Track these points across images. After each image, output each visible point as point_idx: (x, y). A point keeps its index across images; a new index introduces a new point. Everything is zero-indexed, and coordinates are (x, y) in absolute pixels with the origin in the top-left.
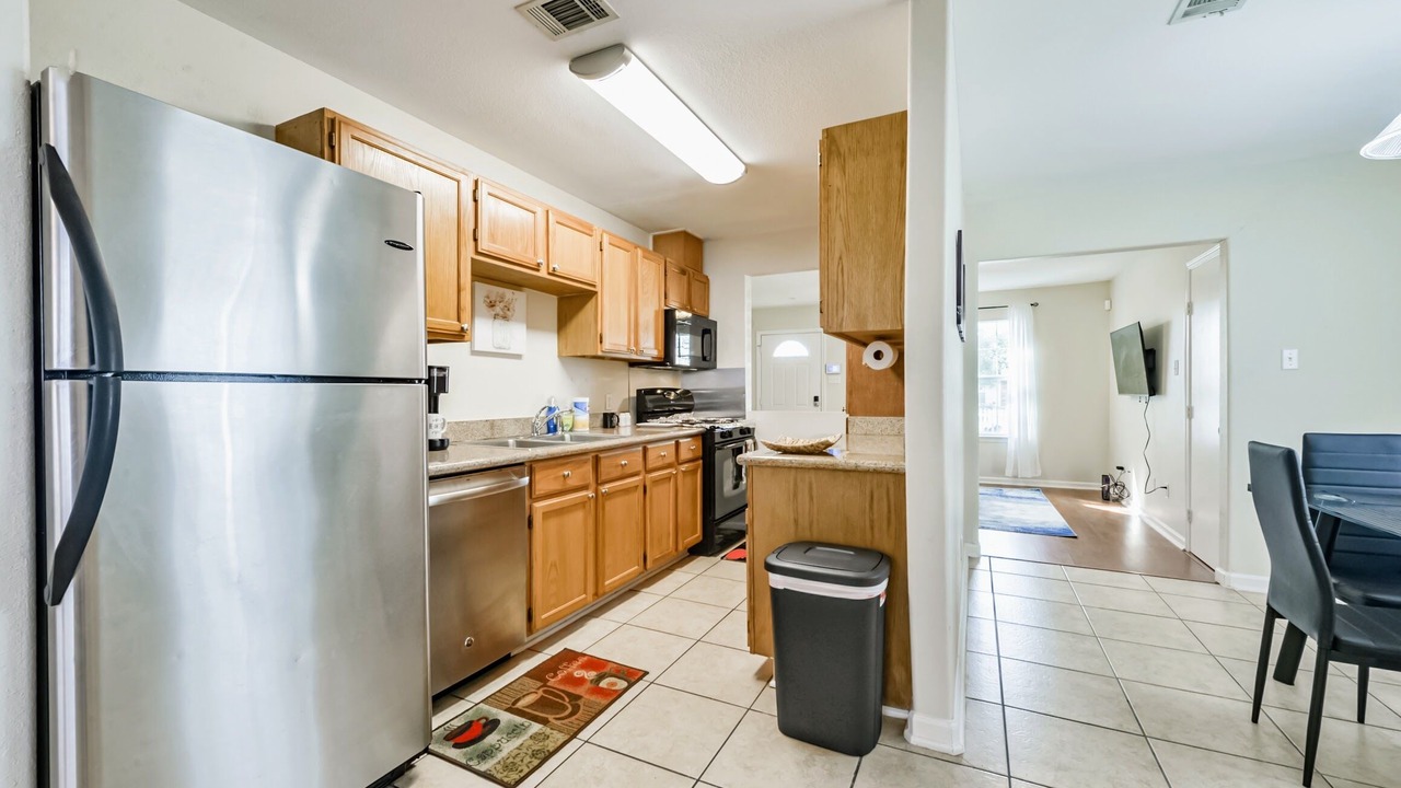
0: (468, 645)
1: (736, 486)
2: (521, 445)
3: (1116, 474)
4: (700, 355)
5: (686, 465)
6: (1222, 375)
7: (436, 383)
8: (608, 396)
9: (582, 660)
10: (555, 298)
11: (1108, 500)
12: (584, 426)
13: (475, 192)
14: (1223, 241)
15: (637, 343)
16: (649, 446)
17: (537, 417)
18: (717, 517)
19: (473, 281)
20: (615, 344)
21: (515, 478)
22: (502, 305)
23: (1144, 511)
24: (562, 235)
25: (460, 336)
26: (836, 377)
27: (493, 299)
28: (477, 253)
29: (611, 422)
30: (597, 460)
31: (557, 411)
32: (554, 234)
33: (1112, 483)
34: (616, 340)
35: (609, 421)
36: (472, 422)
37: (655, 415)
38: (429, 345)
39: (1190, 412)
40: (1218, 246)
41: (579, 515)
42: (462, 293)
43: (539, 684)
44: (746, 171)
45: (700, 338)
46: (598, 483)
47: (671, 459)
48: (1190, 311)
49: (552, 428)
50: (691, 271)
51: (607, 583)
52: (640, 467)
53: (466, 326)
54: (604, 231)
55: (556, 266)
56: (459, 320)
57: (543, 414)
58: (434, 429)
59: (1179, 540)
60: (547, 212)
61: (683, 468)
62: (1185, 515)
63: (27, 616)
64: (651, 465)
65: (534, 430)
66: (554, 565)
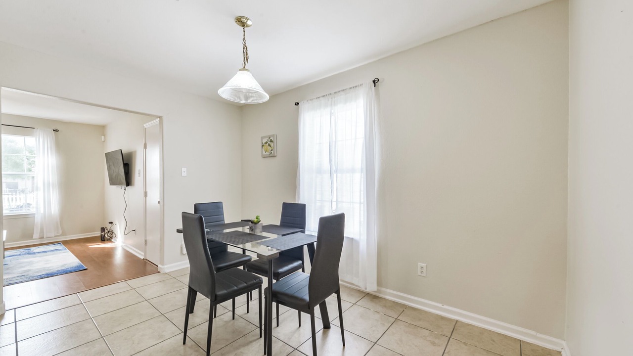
3: (108, 226)
6: (160, 178)
11: (105, 240)
14: (160, 117)
23: (124, 243)
33: (106, 231)
39: (146, 194)
40: (158, 119)
48: (145, 147)
59: (142, 255)
62: (144, 241)
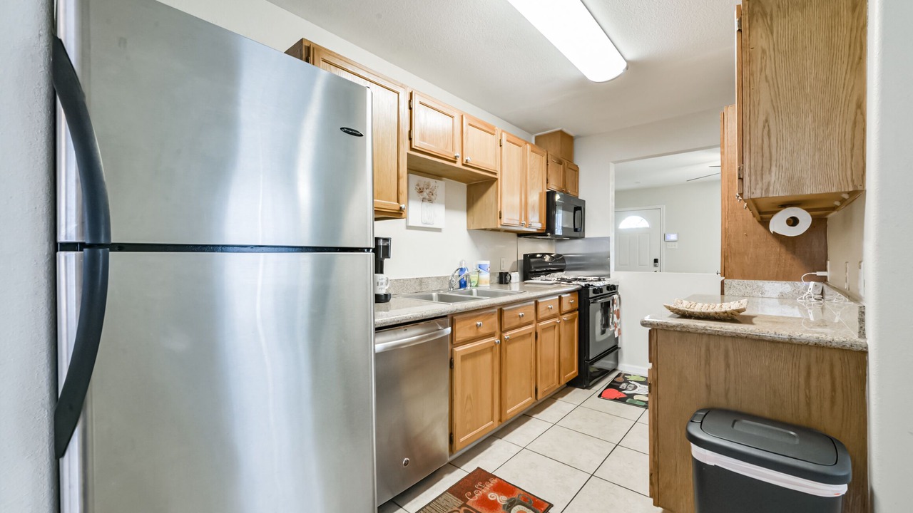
0: (405, 464)
1: (603, 332)
2: (443, 299)
4: (572, 227)
5: (567, 316)
7: (381, 251)
8: (502, 259)
9: (494, 482)
10: (465, 185)
12: (486, 283)
13: (410, 101)
15: (526, 218)
16: (540, 301)
17: (453, 276)
18: (591, 358)
19: (408, 173)
20: (511, 219)
21: (440, 328)
22: (428, 191)
24: (473, 135)
25: (398, 214)
26: (673, 243)
27: (421, 186)
28: (412, 149)
29: (506, 279)
30: (501, 312)
31: (466, 271)
32: (467, 133)
34: (511, 218)
35: (503, 279)
36: (407, 280)
37: (537, 274)
38: (375, 222)
41: (488, 357)
42: (401, 181)
43: (461, 502)
44: (627, 68)
45: (572, 214)
46: (502, 331)
47: (556, 311)
49: (463, 284)
50: (565, 162)
51: (508, 411)
52: (533, 318)
53: (403, 206)
54: (503, 131)
55: (469, 159)
56: (398, 202)
57: (457, 274)
58: (380, 286)
60: (462, 116)
61: (565, 318)
63: (48, 460)
64: (541, 315)
65: (451, 286)
66: (469, 398)
